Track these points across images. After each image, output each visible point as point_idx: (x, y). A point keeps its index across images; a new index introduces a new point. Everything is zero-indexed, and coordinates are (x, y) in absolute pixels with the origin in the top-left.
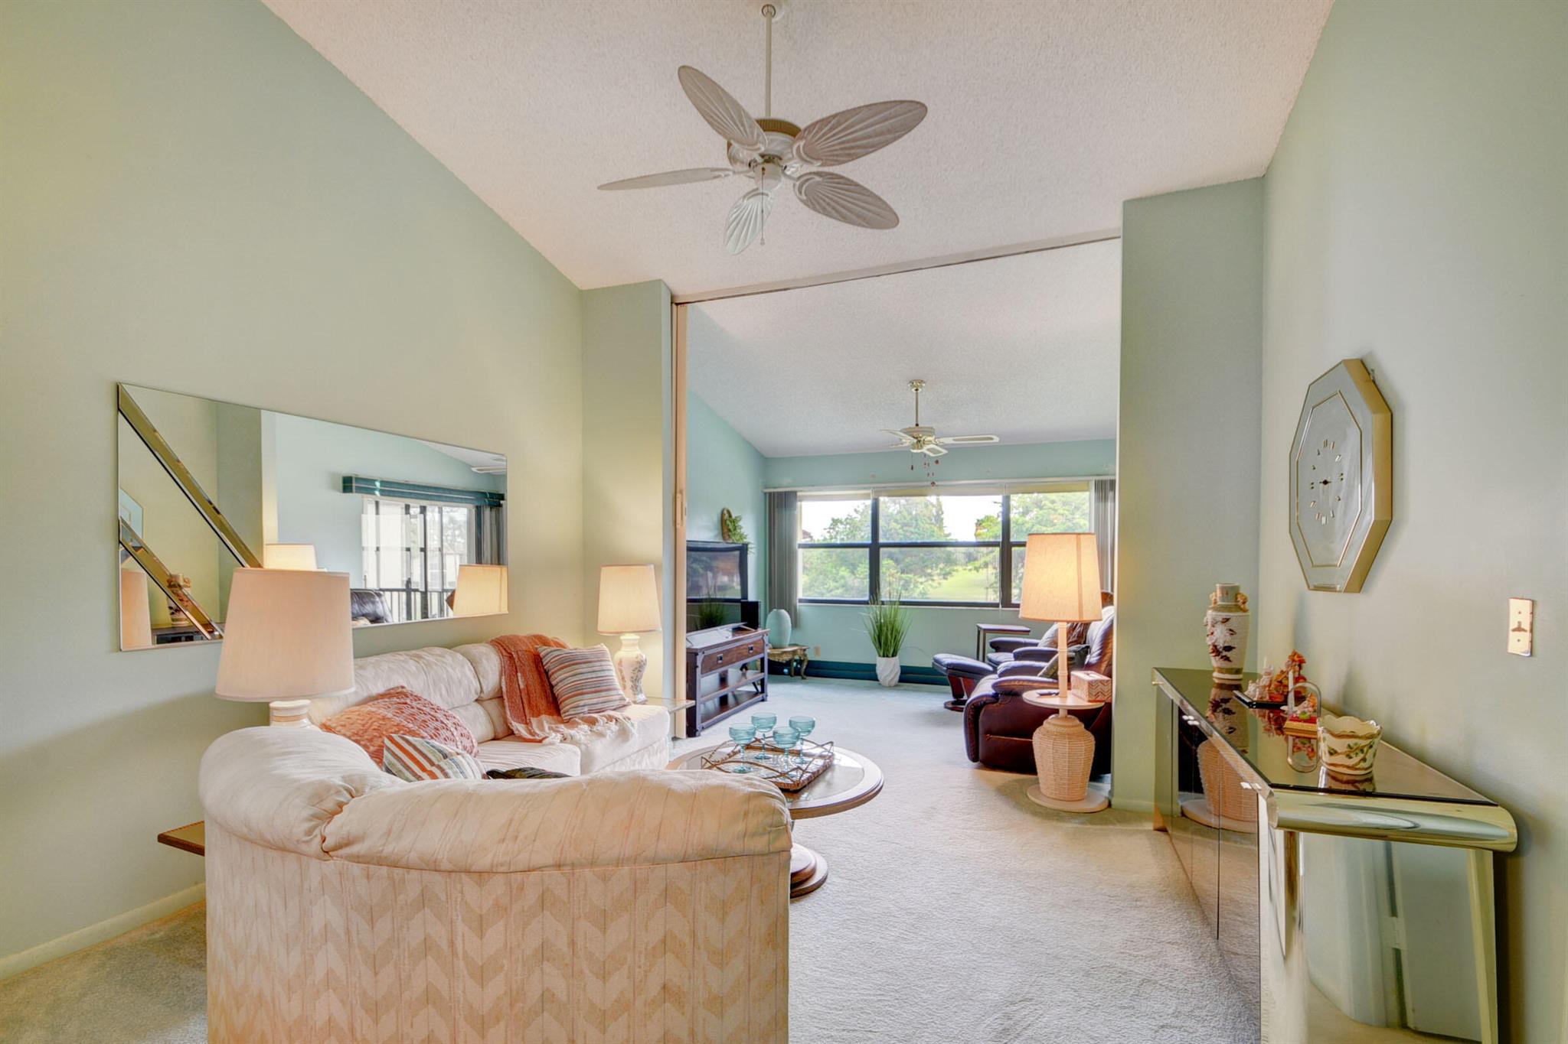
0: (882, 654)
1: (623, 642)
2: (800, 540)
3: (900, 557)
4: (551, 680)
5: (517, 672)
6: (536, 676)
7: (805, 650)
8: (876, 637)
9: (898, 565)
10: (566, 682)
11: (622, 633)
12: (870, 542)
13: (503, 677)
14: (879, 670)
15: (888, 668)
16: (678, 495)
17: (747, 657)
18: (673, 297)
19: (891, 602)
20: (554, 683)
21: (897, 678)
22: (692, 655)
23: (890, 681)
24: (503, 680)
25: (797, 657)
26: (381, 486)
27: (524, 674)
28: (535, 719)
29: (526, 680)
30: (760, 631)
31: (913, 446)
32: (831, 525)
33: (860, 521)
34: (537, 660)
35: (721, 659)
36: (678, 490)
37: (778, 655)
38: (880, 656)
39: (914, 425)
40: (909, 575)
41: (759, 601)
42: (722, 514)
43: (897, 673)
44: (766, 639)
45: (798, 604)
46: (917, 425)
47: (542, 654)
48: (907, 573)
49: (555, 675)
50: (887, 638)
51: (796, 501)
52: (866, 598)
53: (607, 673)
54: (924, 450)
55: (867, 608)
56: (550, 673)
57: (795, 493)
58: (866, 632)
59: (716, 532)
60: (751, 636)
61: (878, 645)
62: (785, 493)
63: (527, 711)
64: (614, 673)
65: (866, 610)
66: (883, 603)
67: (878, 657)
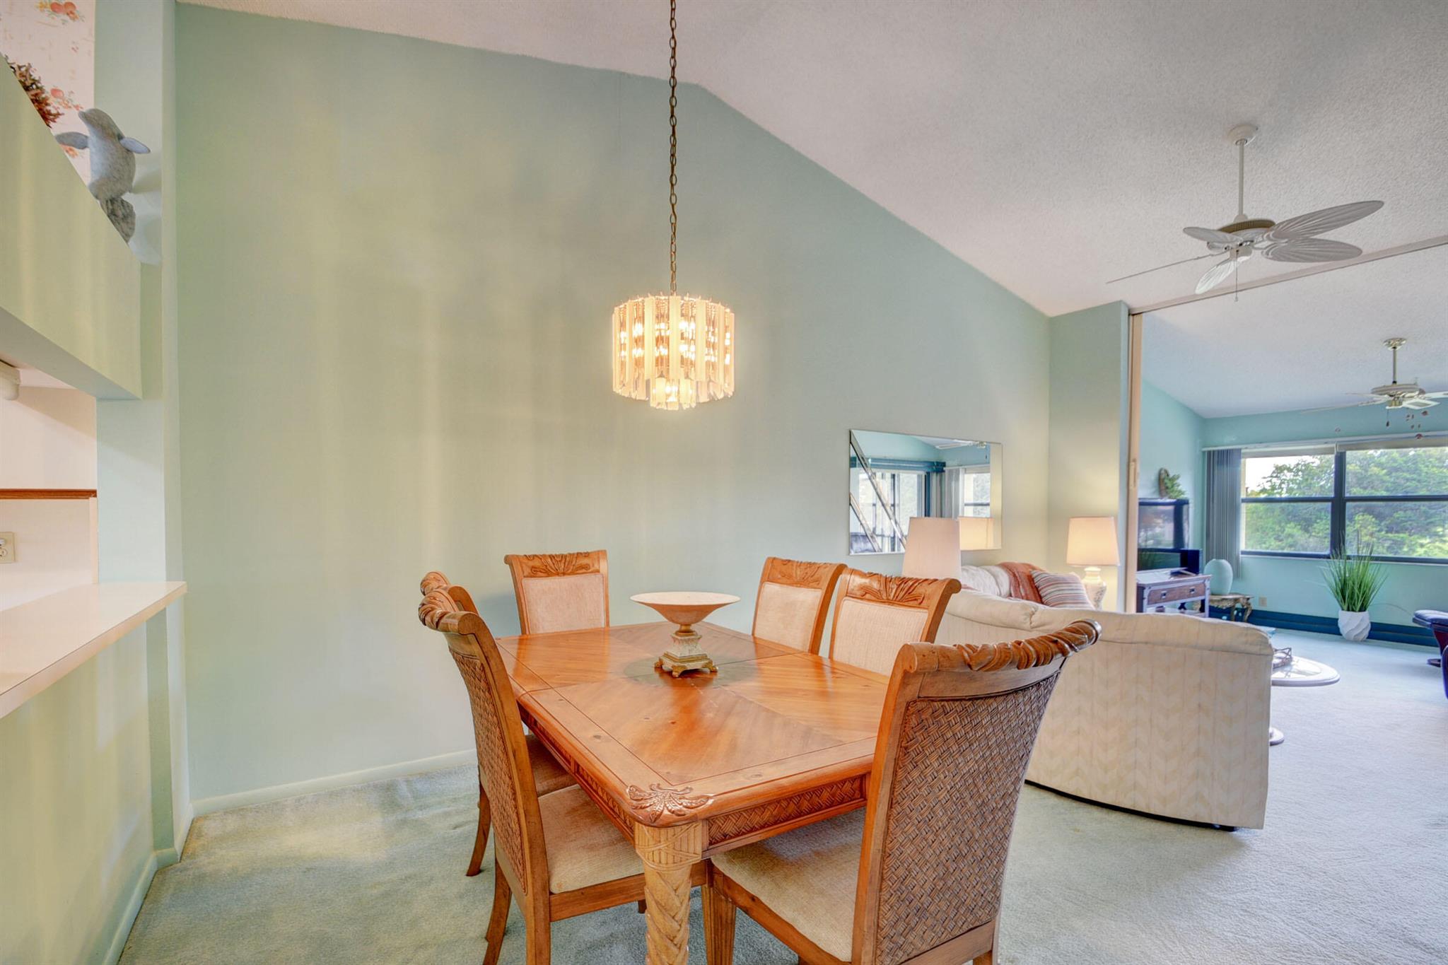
0: (1345, 607)
1: (1087, 573)
2: (1243, 496)
3: (1387, 511)
4: (1040, 592)
5: (1019, 585)
6: (1031, 589)
7: (1248, 599)
8: (1339, 591)
9: (1381, 521)
10: (1052, 594)
11: (1088, 565)
12: (1332, 495)
13: (1011, 587)
14: (1340, 624)
15: (1352, 622)
16: (1132, 463)
17: (1189, 597)
18: (1129, 311)
19: (1359, 556)
20: (1042, 595)
21: (1366, 633)
22: (1140, 589)
23: (1357, 635)
24: (1012, 590)
25: (1238, 606)
26: (872, 461)
27: (1023, 587)
29: (1025, 591)
30: (1200, 576)
31: (1389, 403)
32: (1274, 472)
33: (1318, 467)
34: (1031, 579)
35: (1165, 595)
36: (1132, 459)
37: (1218, 601)
38: (1343, 610)
39: (1390, 383)
40: (1402, 535)
41: (1201, 550)
42: (1160, 474)
43: (1366, 628)
44: (1207, 583)
45: (1241, 556)
46: (1395, 382)
47: (1034, 576)
48: (1397, 532)
49: (1043, 591)
50: (1353, 593)
51: (1240, 458)
52: (1327, 552)
53: (1081, 592)
54: (1405, 404)
55: (1327, 562)
56: (1039, 589)
57: (1239, 450)
58: (1326, 585)
59: (1153, 490)
60: (1191, 580)
61: (1340, 597)
62: (1227, 451)
64: (1085, 592)
65: (1327, 564)
66: (1349, 558)
67: (1340, 611)
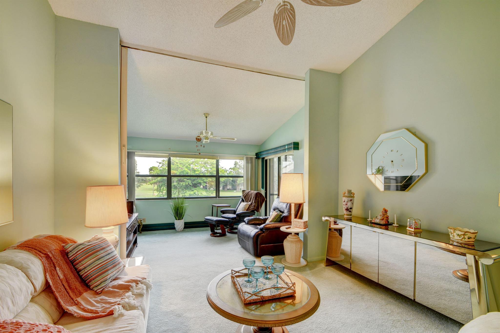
0: (177, 219)
5: (55, 267)
7: (141, 220)
8: (175, 212)
12: (167, 174)
13: (47, 274)
14: (176, 226)
15: (179, 224)
17: (134, 228)
18: (121, 43)
19: (177, 198)
21: (183, 227)
23: (180, 229)
24: (48, 277)
27: (61, 268)
28: (79, 298)
29: (63, 271)
45: (135, 201)
50: (179, 212)
51: (135, 156)
52: (165, 197)
55: (167, 201)
57: (134, 153)
61: (175, 215)
63: (71, 294)
66: (174, 198)
67: (175, 220)
